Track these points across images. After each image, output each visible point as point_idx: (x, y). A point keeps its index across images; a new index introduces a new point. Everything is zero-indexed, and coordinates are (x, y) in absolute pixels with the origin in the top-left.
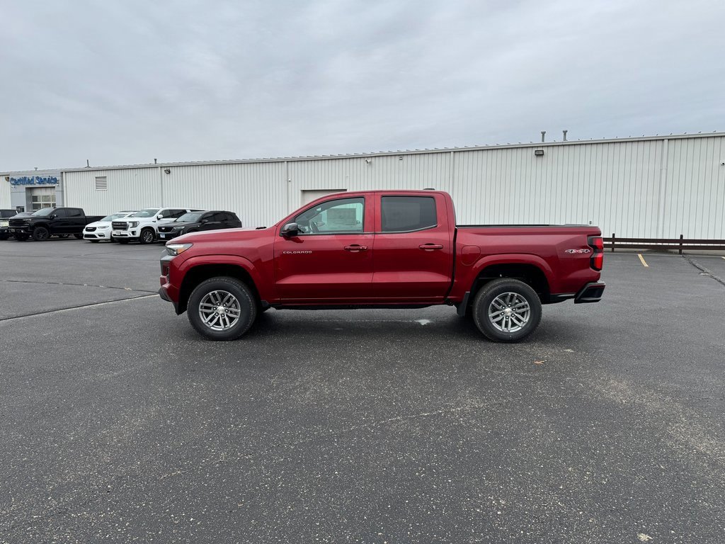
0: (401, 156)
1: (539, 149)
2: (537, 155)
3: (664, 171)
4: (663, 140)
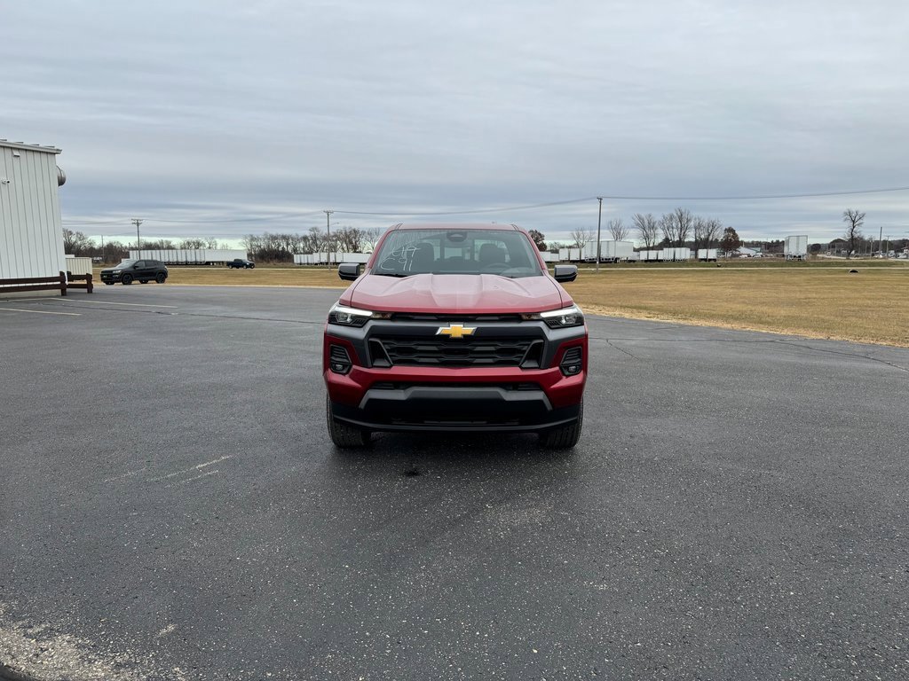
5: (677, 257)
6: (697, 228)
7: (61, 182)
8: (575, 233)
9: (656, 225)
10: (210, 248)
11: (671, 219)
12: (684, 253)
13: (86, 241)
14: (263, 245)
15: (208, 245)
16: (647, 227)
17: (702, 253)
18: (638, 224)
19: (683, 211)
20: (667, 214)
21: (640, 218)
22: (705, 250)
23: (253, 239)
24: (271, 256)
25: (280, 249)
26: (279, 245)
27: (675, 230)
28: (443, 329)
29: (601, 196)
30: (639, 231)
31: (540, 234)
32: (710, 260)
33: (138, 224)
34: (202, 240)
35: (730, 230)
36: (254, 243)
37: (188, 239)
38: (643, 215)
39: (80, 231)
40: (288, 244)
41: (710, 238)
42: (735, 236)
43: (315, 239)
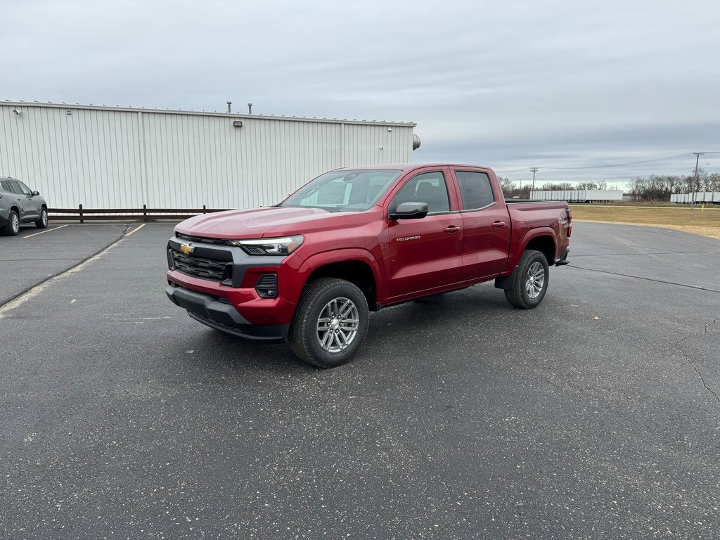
0: (69, 109)
1: (237, 120)
2: (235, 126)
3: (343, 151)
4: (340, 124)
7: (416, 146)
10: (600, 189)
13: (510, 185)
14: (647, 186)
15: (598, 187)
23: (639, 181)
24: (654, 195)
25: (664, 189)
26: (663, 186)
33: (534, 171)
34: (595, 183)
36: (640, 184)
37: (584, 182)
39: (507, 177)
40: (672, 185)
43: (697, 179)
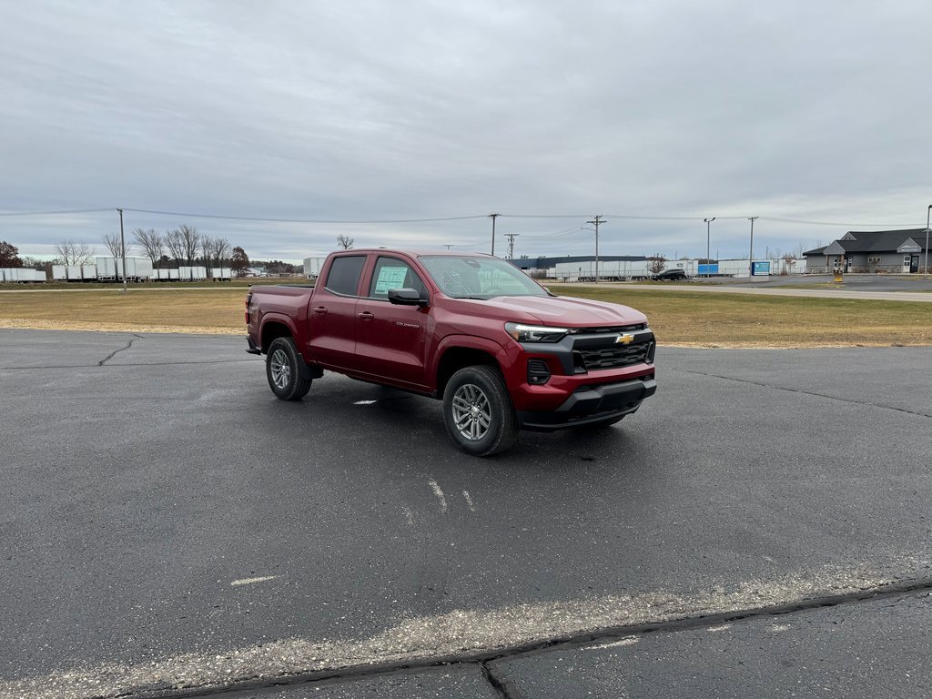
5: (195, 276)
6: (206, 246)
8: (60, 246)
9: (162, 242)
11: (177, 235)
12: (200, 272)
16: (150, 243)
17: (216, 273)
18: (140, 240)
19: (189, 228)
20: (172, 230)
21: (141, 233)
22: (219, 269)
27: (182, 248)
28: (619, 338)
29: (120, 208)
30: (142, 248)
31: (11, 247)
32: (224, 279)
35: (239, 250)
38: (145, 231)
41: (220, 258)
42: (244, 256)
